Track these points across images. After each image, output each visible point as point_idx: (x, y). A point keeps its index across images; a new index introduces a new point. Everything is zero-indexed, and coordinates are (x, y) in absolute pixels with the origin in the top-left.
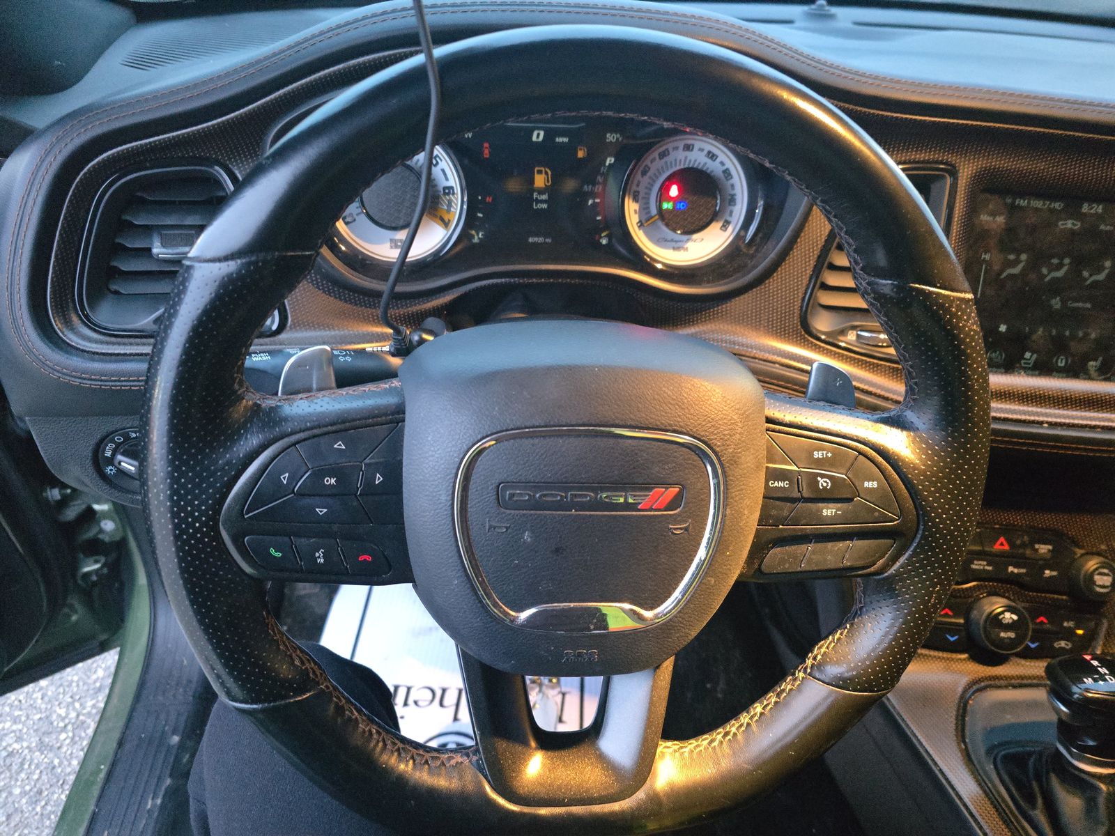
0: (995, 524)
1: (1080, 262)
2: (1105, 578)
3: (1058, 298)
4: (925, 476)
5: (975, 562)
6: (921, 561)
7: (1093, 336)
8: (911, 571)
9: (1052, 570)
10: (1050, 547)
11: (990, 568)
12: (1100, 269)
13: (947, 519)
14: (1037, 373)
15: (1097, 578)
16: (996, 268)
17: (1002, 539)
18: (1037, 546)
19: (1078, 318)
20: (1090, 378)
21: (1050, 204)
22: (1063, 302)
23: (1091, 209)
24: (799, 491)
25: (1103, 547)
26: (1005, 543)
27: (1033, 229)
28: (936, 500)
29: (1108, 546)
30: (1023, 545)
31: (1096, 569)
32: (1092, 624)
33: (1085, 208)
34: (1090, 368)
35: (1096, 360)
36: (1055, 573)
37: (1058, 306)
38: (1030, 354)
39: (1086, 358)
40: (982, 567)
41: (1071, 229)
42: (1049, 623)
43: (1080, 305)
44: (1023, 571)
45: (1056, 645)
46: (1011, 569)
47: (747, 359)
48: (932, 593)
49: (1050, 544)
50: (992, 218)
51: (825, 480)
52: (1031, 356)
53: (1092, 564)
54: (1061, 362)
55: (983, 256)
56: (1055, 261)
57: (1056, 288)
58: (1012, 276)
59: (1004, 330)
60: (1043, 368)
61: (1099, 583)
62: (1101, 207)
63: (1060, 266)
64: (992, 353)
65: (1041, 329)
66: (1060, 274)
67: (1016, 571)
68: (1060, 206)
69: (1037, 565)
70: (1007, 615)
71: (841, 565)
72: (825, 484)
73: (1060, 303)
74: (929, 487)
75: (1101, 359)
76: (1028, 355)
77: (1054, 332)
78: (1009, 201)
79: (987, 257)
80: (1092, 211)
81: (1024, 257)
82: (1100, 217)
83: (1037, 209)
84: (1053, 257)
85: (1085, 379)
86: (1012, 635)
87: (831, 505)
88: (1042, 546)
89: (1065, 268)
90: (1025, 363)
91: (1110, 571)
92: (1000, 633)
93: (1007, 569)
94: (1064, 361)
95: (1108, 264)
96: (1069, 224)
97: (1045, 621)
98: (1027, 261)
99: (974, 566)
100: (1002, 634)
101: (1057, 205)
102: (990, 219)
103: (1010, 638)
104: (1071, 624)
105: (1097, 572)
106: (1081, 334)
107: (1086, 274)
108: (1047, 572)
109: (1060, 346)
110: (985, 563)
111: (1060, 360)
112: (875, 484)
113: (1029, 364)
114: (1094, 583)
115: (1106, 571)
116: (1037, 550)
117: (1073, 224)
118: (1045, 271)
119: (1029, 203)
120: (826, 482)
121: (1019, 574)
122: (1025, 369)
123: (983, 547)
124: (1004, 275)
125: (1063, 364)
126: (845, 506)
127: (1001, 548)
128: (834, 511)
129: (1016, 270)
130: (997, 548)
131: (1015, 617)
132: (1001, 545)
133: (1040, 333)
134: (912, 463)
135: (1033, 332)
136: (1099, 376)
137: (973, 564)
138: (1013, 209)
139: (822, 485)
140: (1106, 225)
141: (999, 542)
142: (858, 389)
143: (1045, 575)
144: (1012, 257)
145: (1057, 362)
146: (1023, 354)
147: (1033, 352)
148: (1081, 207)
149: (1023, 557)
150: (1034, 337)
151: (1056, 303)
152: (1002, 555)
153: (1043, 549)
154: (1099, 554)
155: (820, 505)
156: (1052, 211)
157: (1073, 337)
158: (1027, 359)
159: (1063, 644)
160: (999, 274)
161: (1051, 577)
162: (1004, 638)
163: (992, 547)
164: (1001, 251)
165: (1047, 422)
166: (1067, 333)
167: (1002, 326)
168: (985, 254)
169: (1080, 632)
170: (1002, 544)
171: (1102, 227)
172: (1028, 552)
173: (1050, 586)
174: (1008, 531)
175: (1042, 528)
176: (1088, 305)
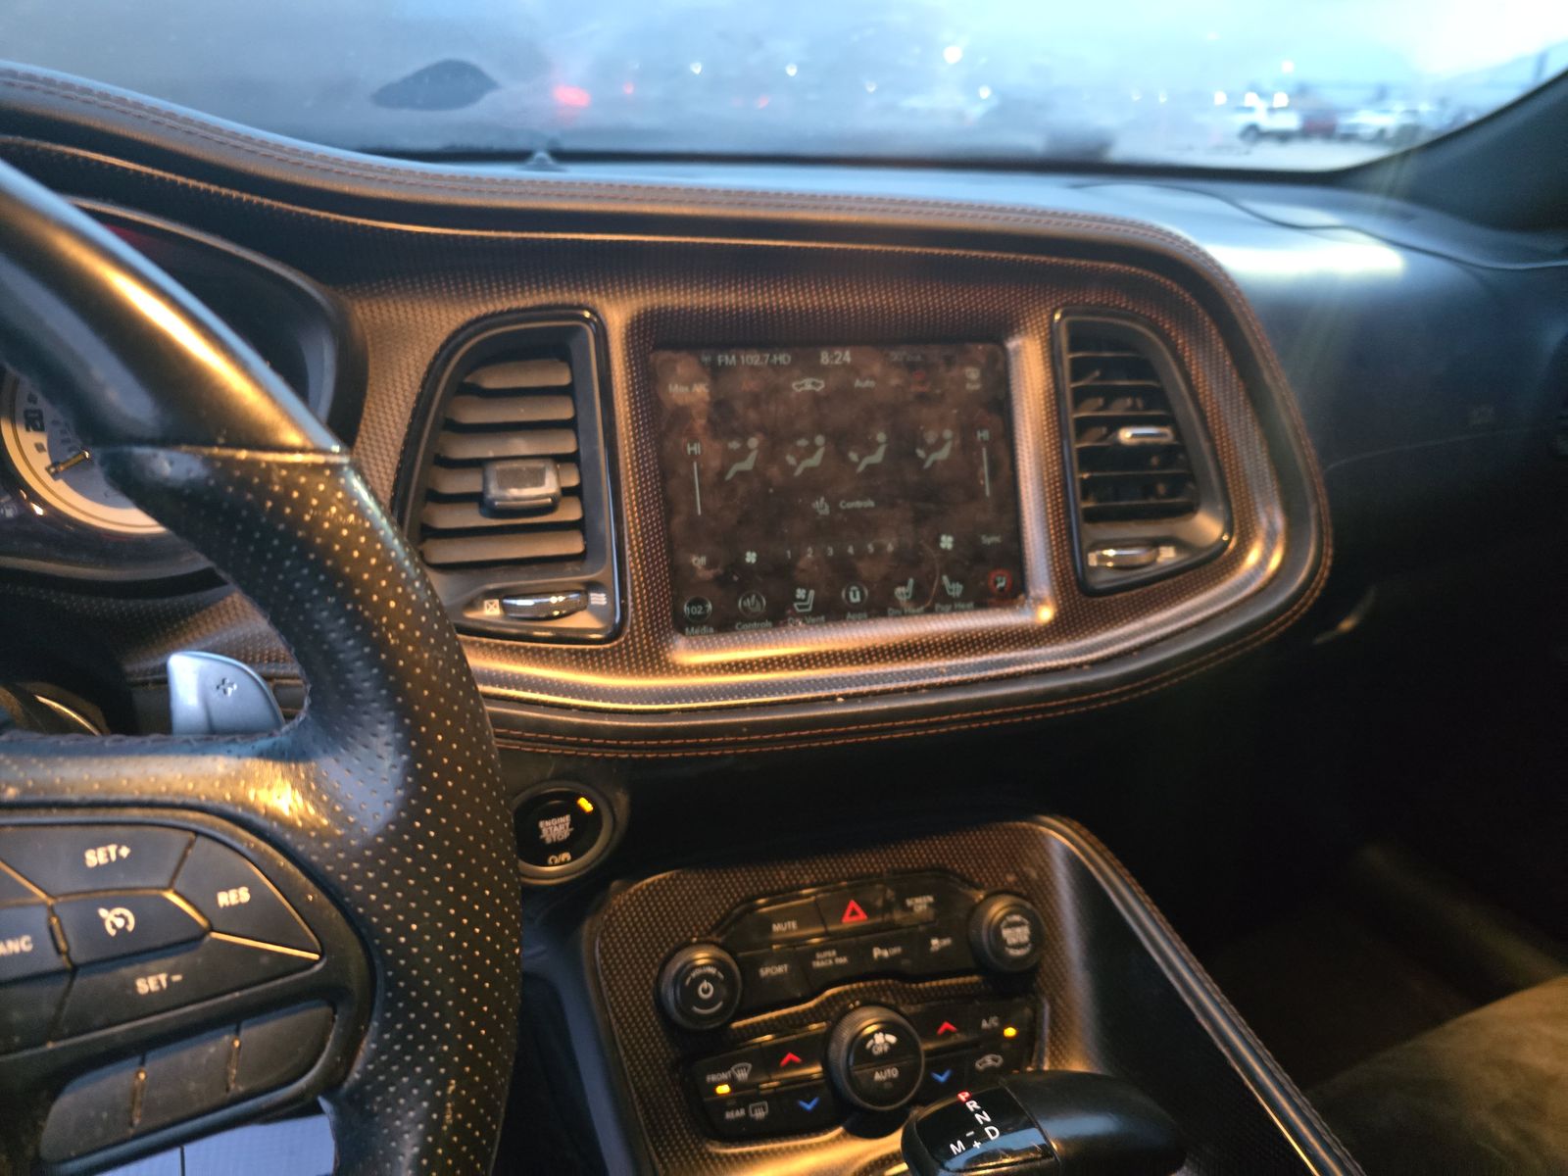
0: (839, 881)
1: (841, 440)
2: (1018, 930)
3: (822, 499)
4: (347, 849)
5: (818, 956)
6: (400, 1037)
7: (890, 548)
8: (390, 1063)
9: (940, 937)
10: (930, 899)
11: (843, 960)
12: (871, 447)
13: (421, 932)
14: (823, 618)
15: (1006, 933)
16: (715, 463)
17: (853, 904)
18: (909, 902)
19: (862, 524)
20: (902, 614)
21: (771, 357)
22: (833, 504)
23: (835, 358)
24: (58, 951)
25: (1011, 878)
26: (858, 909)
27: (755, 400)
28: (386, 896)
29: (1017, 875)
30: (888, 907)
31: (1003, 918)
32: (1027, 1011)
33: (825, 358)
34: (900, 598)
35: (904, 584)
36: (947, 942)
37: (826, 511)
38: (804, 591)
39: (889, 583)
40: (831, 962)
41: (813, 393)
42: (960, 1030)
43: (858, 504)
44: (897, 950)
45: (979, 1066)
46: (877, 952)
47: (288, 681)
48: (444, 1098)
49: (929, 894)
50: (687, 389)
51: (118, 911)
52: (807, 594)
53: (997, 909)
54: (855, 596)
55: (689, 449)
56: (802, 443)
57: (813, 485)
58: (741, 474)
59: (754, 561)
60: (831, 611)
61: (1012, 941)
62: (847, 353)
63: (812, 449)
64: (744, 599)
65: (810, 549)
66: (815, 460)
67: (886, 954)
68: (786, 359)
69: (914, 937)
70: (879, 1038)
71: (229, 1095)
72: (120, 923)
73: (827, 507)
74: (363, 871)
75: (911, 581)
76: (800, 593)
77: (831, 551)
78: (706, 359)
79: (696, 448)
80: (837, 362)
81: (753, 442)
82: (853, 369)
83: (753, 368)
84: (799, 435)
85: (897, 616)
86: (893, 1072)
87: (152, 966)
88: (918, 900)
89: (819, 454)
90: (800, 607)
91: (1024, 916)
92: (873, 1074)
93: (871, 953)
94: (858, 594)
95: (881, 437)
96: (808, 384)
97: (952, 1028)
98: (759, 447)
99: (817, 964)
100: (878, 1076)
101: (783, 358)
102: (684, 389)
103: (890, 1080)
104: (994, 1021)
105: (1004, 923)
106: (871, 548)
107: (853, 456)
108: (935, 942)
109: (845, 571)
110: (834, 953)
111: (851, 594)
112: (243, 895)
113: (807, 607)
114: (1004, 942)
115: (1017, 918)
116: (911, 909)
117: (814, 384)
118: (791, 460)
119: (738, 358)
120: (122, 916)
121: (892, 958)
122: (803, 616)
123: (825, 926)
124: (730, 476)
125: (858, 599)
126: (184, 959)
127: (854, 919)
128: (163, 977)
129: (747, 465)
130: (848, 922)
131: (892, 1039)
132: (853, 918)
133: (809, 556)
134: (314, 828)
135: (797, 556)
136: (916, 607)
137: (815, 959)
138: (715, 372)
139: (114, 926)
140: (863, 380)
141: (848, 912)
142: (488, 697)
143: (933, 949)
144: (734, 445)
145: (847, 596)
146: (795, 593)
147: (807, 587)
148: (819, 358)
149: (892, 926)
150: (802, 564)
151: (821, 506)
152: (856, 932)
153: (921, 904)
154: (1007, 892)
155: (125, 972)
156: (777, 368)
157: (861, 554)
158: (800, 600)
159: (989, 1060)
160: (722, 473)
161: (943, 950)
162: (881, 1083)
163: (840, 922)
164: (716, 436)
165: (841, 696)
166: (851, 550)
167: (748, 554)
168: (692, 445)
169: (1010, 1032)
170: (854, 913)
171: (858, 383)
172: (898, 916)
173: (943, 966)
174: (859, 885)
175: (914, 871)
176: (871, 503)
